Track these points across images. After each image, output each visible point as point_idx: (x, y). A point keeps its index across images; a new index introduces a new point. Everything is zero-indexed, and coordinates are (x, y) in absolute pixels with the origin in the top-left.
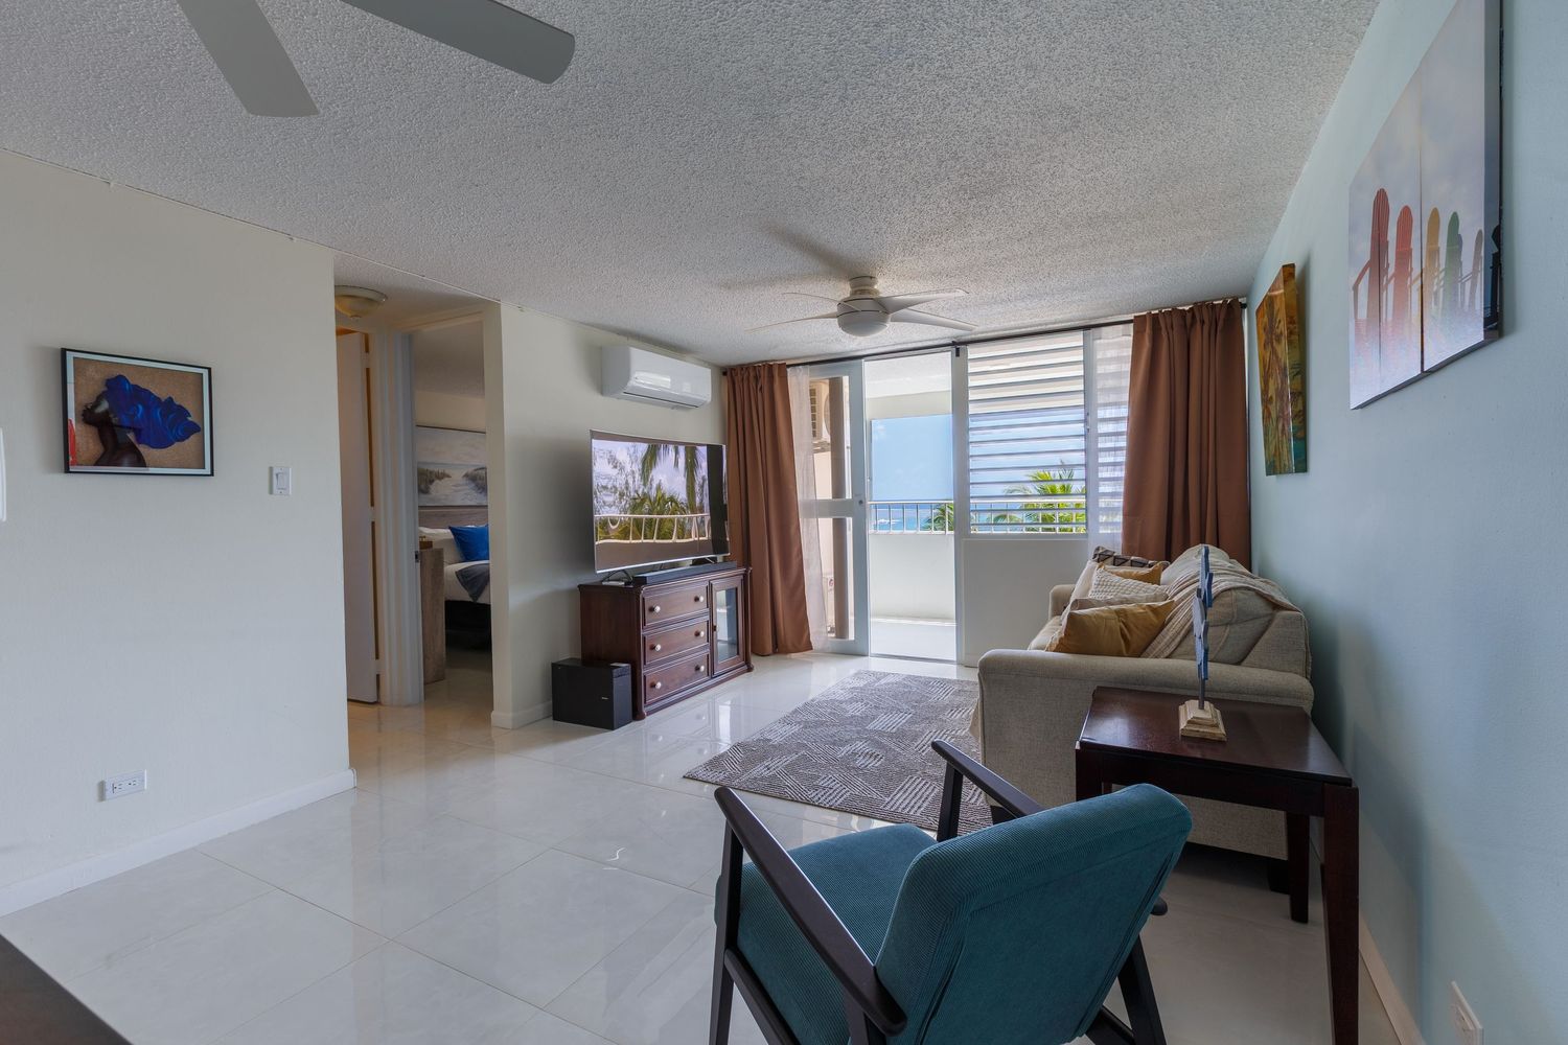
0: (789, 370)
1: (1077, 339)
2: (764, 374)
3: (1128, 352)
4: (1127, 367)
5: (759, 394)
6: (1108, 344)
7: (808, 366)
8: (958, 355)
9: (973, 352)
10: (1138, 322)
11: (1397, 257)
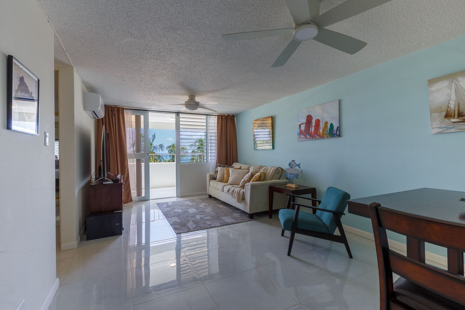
0: (125, 110)
1: (204, 117)
2: (116, 110)
3: (216, 122)
4: (216, 125)
5: (113, 116)
6: (213, 119)
7: (132, 110)
8: (178, 115)
9: (181, 115)
10: (218, 116)
11: (315, 124)
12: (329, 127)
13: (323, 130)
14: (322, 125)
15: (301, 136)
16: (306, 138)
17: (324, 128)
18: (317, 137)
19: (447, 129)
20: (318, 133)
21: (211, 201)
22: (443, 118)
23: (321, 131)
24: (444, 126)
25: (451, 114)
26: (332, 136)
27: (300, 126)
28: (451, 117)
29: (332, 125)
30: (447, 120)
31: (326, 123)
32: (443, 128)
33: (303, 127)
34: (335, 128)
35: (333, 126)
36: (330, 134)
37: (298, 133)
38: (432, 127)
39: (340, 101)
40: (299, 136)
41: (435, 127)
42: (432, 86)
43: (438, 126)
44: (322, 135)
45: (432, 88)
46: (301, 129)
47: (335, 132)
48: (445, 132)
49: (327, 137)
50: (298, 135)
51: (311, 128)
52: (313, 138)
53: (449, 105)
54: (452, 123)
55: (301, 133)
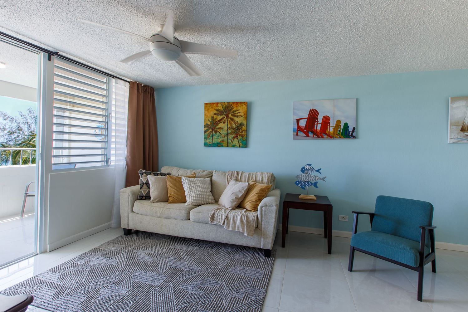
3: (127, 94)
4: (127, 99)
6: (121, 88)
10: (132, 84)
11: (323, 121)
12: (342, 126)
13: (334, 129)
14: (332, 124)
15: (298, 134)
16: (308, 136)
17: (335, 127)
18: (324, 137)
19: (461, 140)
20: (327, 132)
21: (133, 238)
22: (459, 131)
23: (331, 130)
24: (459, 137)
25: (465, 128)
26: (347, 137)
27: (298, 121)
28: (465, 131)
29: (346, 124)
30: (462, 133)
31: (339, 122)
32: (458, 139)
33: (303, 123)
34: (351, 129)
35: (348, 127)
36: (344, 134)
37: (294, 129)
38: (451, 138)
39: (357, 100)
40: (296, 133)
41: (453, 138)
42: (454, 103)
43: (455, 137)
44: (332, 135)
45: (453, 104)
46: (300, 125)
47: (351, 133)
48: (460, 142)
49: (340, 137)
50: (294, 131)
51: (316, 125)
52: (319, 137)
53: (465, 121)
54: (465, 136)
55: (299, 129)
